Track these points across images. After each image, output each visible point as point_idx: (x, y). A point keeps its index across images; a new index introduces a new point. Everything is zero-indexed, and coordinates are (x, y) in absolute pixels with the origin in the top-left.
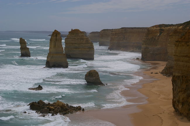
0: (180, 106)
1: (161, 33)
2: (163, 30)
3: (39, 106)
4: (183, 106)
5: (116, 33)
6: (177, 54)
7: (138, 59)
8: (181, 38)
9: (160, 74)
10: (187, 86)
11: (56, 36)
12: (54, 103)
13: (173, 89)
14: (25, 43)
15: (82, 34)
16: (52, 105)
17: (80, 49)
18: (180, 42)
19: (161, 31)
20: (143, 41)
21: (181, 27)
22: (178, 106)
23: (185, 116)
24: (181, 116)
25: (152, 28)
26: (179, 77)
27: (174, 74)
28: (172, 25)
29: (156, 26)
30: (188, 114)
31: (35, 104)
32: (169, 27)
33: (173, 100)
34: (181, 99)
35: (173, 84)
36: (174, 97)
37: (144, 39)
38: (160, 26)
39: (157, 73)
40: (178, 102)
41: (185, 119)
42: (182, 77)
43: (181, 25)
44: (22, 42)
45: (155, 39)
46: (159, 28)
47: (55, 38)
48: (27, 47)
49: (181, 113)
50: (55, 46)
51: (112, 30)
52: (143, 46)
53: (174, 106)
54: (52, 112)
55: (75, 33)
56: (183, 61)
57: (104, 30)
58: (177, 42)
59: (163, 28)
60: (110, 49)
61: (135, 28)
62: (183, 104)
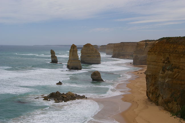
0: (151, 95)
1: (146, 46)
2: (148, 44)
3: (56, 95)
4: (152, 95)
5: (117, 46)
6: (149, 60)
7: (131, 63)
8: (152, 49)
9: (143, 74)
10: (155, 81)
11: (74, 48)
12: (67, 93)
13: (146, 84)
14: (54, 53)
15: (93, 47)
16: (65, 95)
17: (91, 57)
18: (151, 52)
19: (146, 45)
20: (134, 51)
21: (157, 42)
22: (149, 95)
23: (154, 102)
24: (151, 102)
25: (140, 42)
26: (150, 75)
27: (147, 73)
28: (154, 40)
29: (143, 41)
30: (155, 100)
31: (54, 94)
32: (152, 42)
33: (147, 91)
34: (151, 90)
35: (146, 81)
36: (147, 89)
37: (135, 50)
38: (146, 41)
39: (142, 73)
40: (150, 92)
41: (154, 104)
42: (152, 75)
43: (157, 40)
44: (53, 53)
45: (142, 50)
46: (145, 43)
47: (73, 49)
48: (56, 56)
49: (151, 100)
50: (73, 55)
51: (114, 44)
52: (134, 55)
53: (147, 95)
54: (65, 99)
55: (88, 46)
56: (152, 65)
57: (109, 44)
58: (148, 51)
59: (148, 42)
60: (113, 57)
61: (130, 42)
62: (152, 94)
